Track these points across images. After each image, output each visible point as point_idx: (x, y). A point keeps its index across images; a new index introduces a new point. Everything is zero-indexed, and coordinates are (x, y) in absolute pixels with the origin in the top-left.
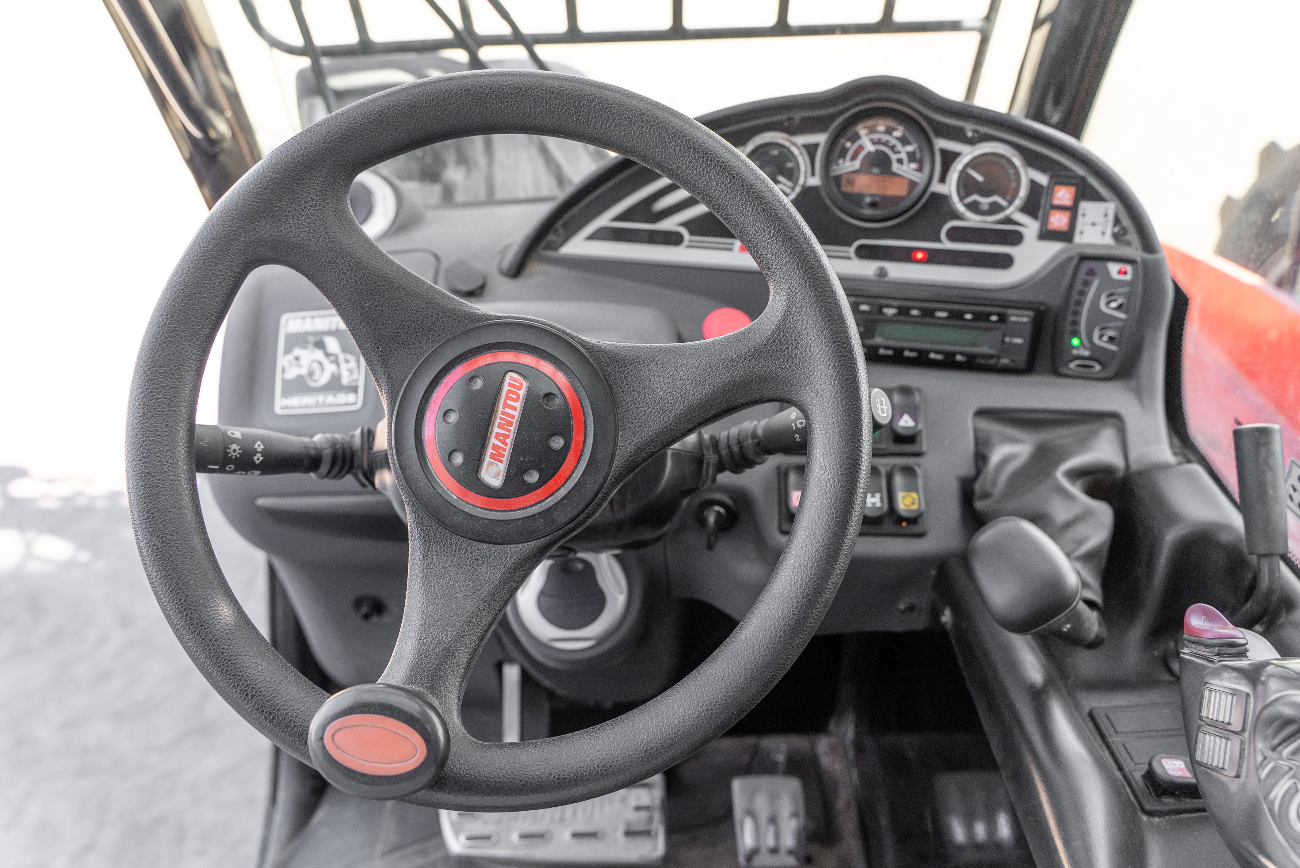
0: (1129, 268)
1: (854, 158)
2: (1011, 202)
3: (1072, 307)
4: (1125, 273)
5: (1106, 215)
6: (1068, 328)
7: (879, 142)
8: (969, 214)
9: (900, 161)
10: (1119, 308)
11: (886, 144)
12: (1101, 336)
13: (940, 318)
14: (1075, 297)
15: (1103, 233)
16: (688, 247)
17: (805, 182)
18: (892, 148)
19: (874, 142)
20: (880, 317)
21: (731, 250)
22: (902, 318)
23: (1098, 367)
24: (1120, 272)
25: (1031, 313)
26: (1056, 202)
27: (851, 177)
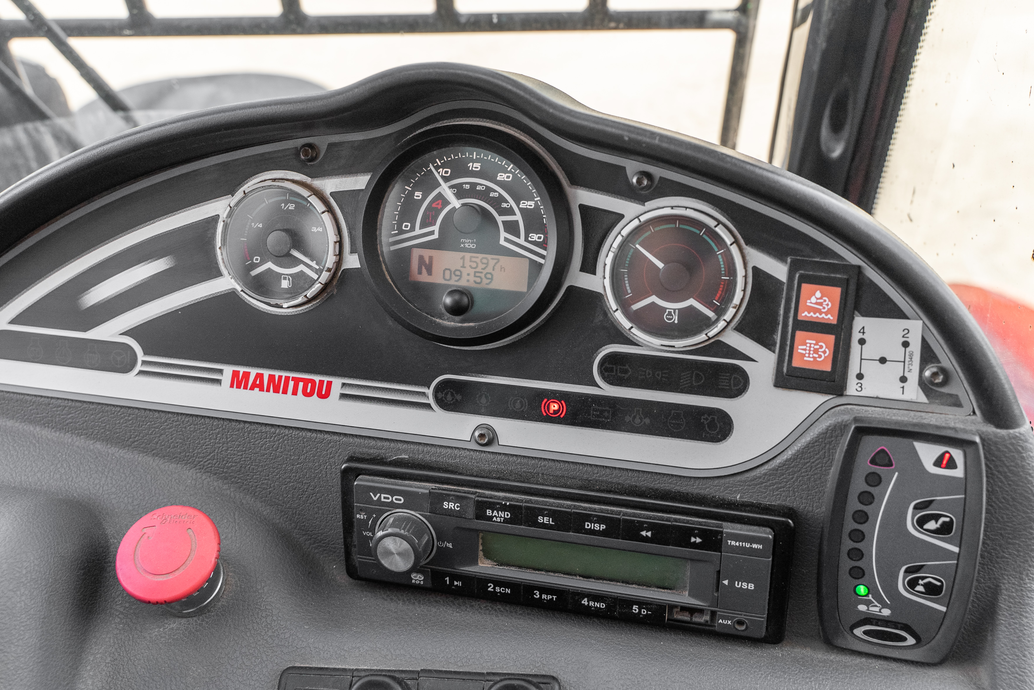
0: (957, 455)
1: (428, 221)
2: (720, 312)
3: (850, 525)
4: (952, 464)
5: (906, 344)
6: (846, 564)
7: (473, 192)
8: (638, 334)
9: (512, 228)
10: (945, 529)
11: (485, 195)
12: (912, 584)
13: (592, 532)
14: (853, 505)
15: (903, 379)
16: (141, 373)
17: (339, 263)
18: (497, 202)
19: (460, 192)
20: (481, 524)
21: (218, 382)
22: (522, 528)
23: (911, 641)
24: (938, 463)
25: (767, 534)
26: (804, 315)
27: (427, 253)
